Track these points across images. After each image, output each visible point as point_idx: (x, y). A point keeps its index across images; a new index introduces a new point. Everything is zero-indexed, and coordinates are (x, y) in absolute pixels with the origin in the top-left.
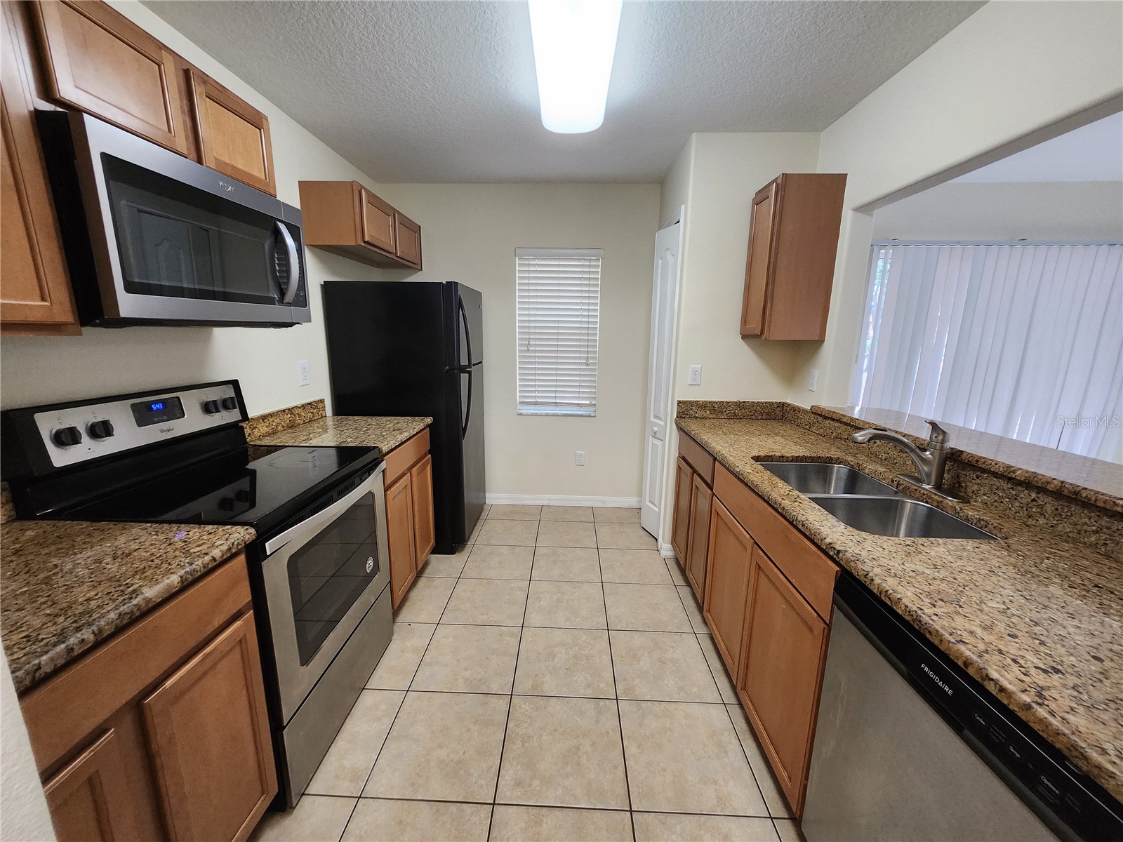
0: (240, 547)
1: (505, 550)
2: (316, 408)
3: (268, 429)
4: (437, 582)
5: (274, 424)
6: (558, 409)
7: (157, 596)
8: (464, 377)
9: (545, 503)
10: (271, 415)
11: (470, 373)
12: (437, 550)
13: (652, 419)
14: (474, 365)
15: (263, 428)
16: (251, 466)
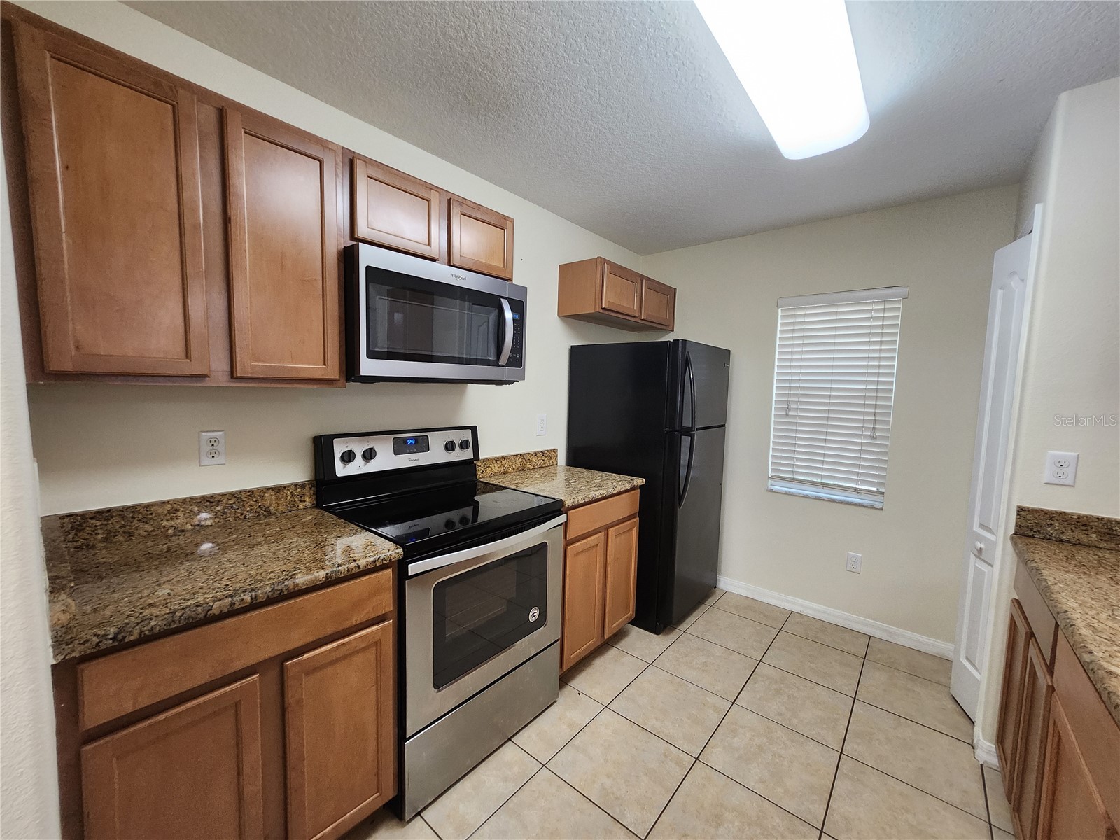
0: (385, 562)
1: (718, 651)
2: (549, 456)
3: (500, 470)
4: (627, 659)
5: (506, 466)
6: (823, 491)
7: (303, 584)
8: (686, 440)
9: (797, 609)
10: (504, 458)
11: (692, 437)
12: (636, 622)
13: (976, 528)
14: (698, 429)
15: (495, 468)
16: (477, 498)
